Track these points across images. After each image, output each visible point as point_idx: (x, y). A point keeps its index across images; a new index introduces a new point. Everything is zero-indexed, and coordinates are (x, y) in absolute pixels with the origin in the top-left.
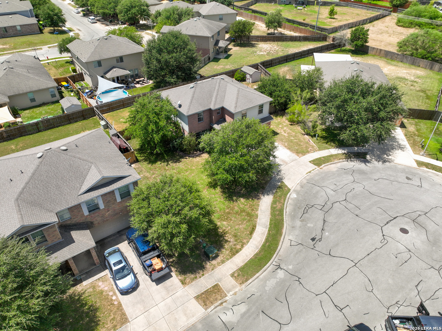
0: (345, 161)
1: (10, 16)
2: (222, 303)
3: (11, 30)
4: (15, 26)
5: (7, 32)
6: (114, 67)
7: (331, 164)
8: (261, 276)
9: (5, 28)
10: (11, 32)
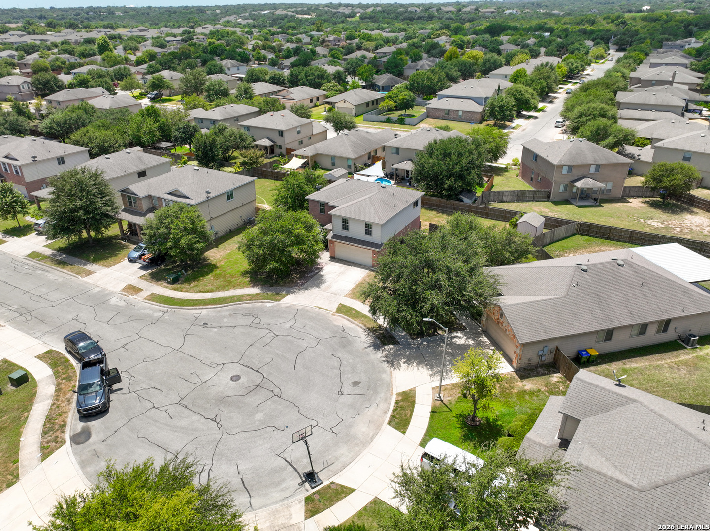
0: (363, 329)
1: (462, 100)
2: (125, 295)
3: (452, 114)
4: (458, 111)
5: (448, 114)
6: (411, 160)
7: (348, 320)
8: (154, 306)
9: (448, 110)
10: (452, 115)
